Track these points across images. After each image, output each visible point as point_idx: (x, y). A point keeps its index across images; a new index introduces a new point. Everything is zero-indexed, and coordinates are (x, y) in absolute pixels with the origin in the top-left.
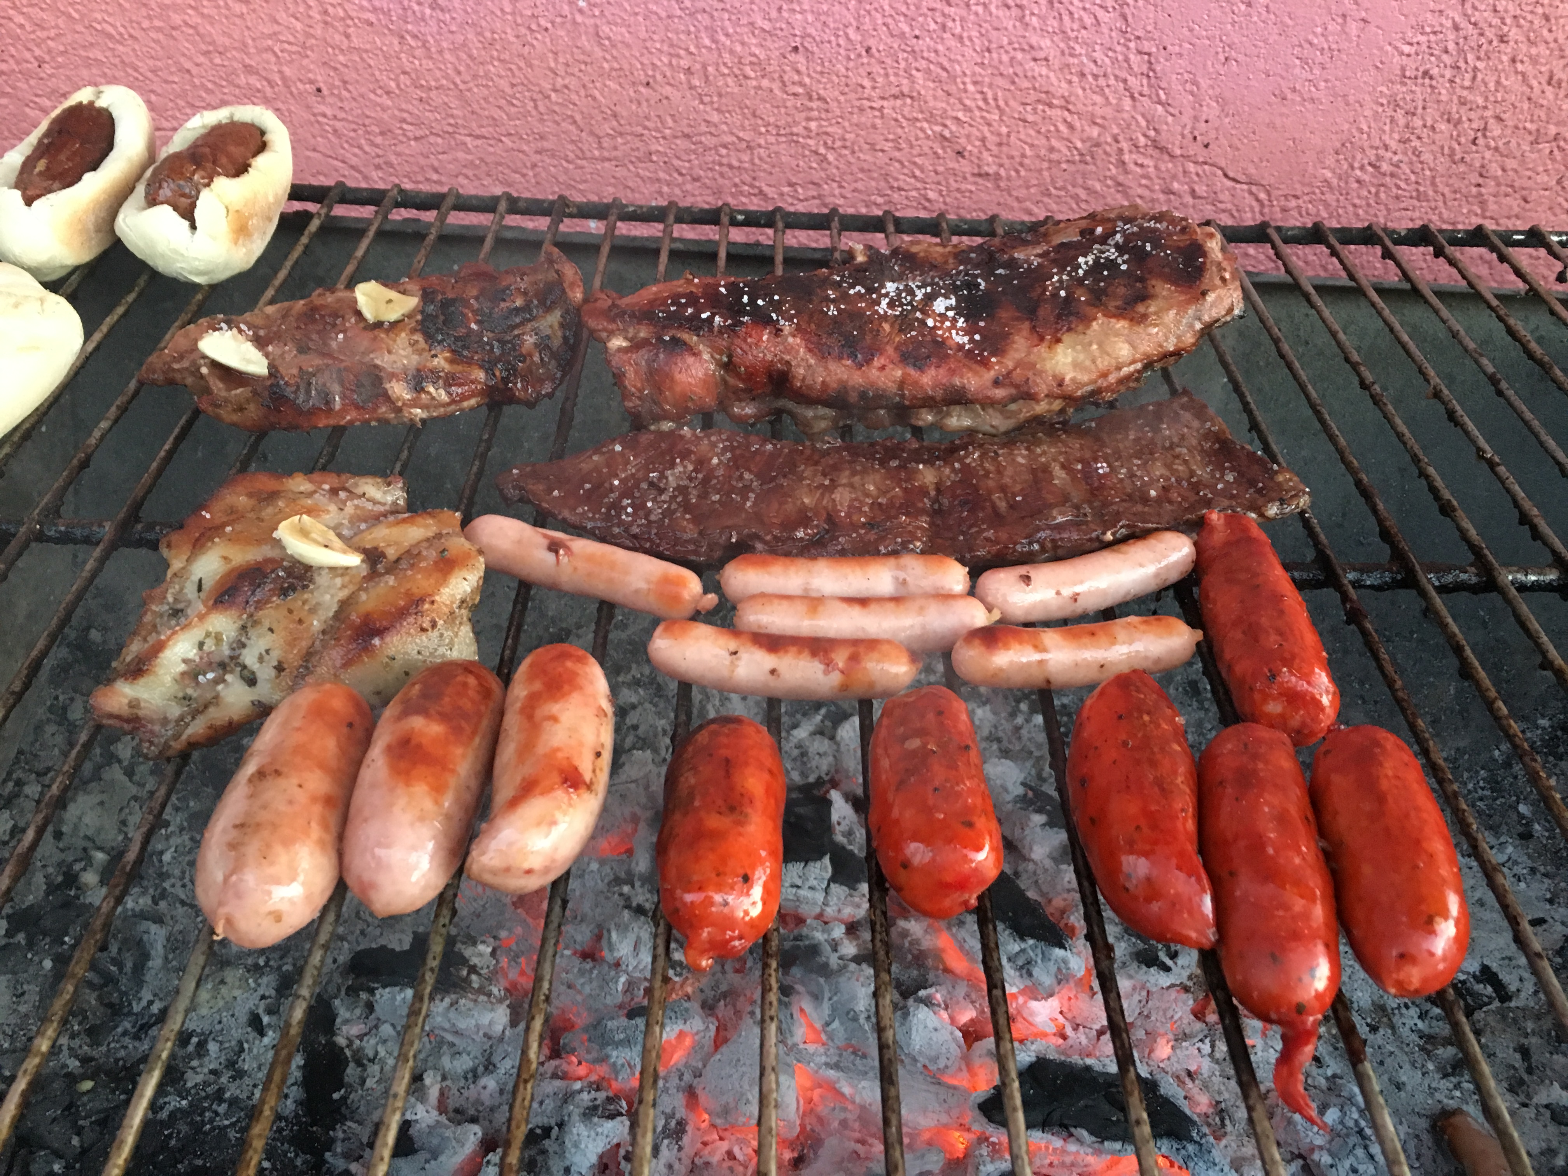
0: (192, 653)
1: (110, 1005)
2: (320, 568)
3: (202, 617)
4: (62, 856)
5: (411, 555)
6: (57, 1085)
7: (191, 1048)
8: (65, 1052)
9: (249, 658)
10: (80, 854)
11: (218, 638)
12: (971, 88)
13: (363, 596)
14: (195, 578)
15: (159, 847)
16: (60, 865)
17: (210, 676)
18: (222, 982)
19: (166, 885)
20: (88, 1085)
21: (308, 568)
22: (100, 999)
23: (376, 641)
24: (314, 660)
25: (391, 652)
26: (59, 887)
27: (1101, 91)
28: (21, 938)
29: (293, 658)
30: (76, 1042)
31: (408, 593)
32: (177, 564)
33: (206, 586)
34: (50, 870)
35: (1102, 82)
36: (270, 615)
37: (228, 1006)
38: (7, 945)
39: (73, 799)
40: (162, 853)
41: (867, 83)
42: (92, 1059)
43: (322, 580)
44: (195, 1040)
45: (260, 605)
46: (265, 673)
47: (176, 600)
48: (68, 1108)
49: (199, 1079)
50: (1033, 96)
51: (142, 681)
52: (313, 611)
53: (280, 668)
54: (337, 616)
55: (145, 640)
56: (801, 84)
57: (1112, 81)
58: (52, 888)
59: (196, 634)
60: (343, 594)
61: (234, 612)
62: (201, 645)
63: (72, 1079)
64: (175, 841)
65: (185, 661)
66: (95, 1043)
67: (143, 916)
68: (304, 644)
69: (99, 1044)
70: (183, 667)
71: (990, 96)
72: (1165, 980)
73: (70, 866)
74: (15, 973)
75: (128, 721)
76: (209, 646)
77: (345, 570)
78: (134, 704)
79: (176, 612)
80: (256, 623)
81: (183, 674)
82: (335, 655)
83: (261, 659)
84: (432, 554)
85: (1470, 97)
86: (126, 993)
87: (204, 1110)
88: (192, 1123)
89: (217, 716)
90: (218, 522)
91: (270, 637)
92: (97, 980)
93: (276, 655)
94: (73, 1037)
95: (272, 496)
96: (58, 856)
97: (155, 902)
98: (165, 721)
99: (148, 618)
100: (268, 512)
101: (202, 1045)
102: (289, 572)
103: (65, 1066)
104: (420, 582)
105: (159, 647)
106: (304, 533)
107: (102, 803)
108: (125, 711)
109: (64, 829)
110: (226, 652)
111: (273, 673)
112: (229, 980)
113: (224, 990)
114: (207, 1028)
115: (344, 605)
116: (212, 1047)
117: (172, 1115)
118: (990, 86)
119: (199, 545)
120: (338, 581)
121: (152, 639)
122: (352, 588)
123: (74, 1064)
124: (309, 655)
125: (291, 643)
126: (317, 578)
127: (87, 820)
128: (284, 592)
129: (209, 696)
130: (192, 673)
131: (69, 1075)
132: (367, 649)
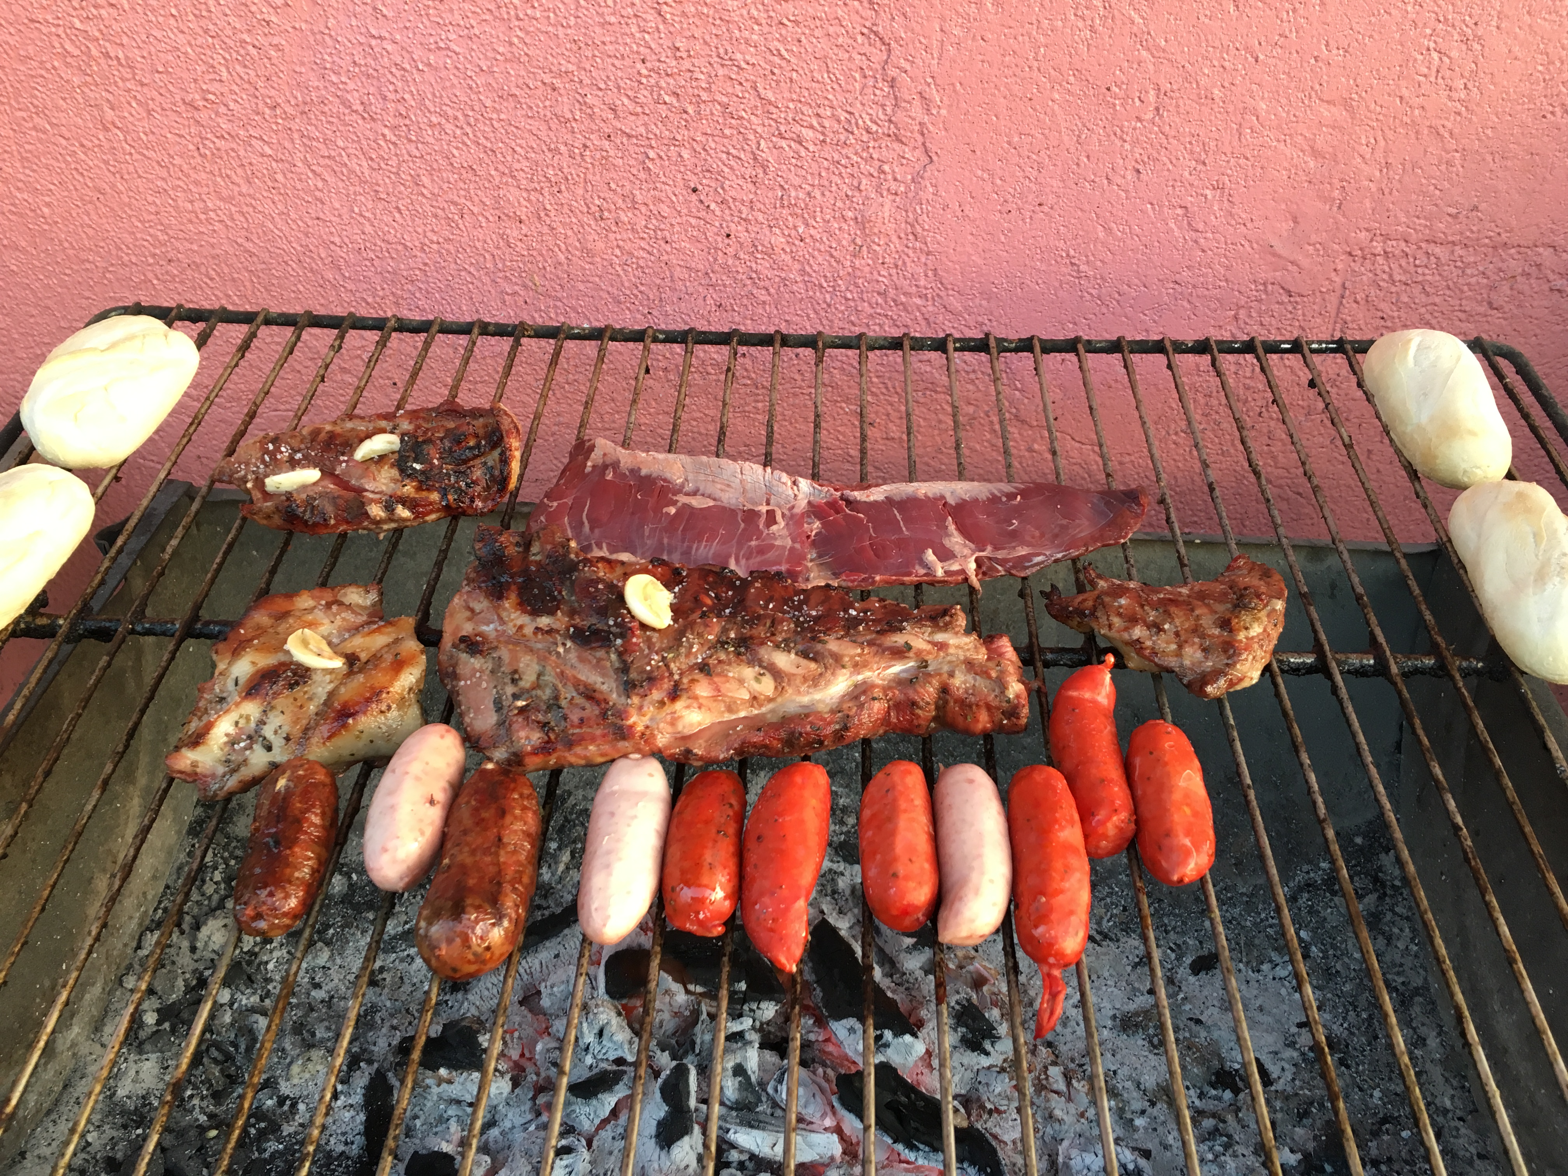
0: (231, 730)
1: (229, 1076)
2: (316, 670)
3: (237, 705)
4: (196, 965)
5: (375, 658)
6: (193, 1133)
7: (286, 1108)
8: (197, 1110)
9: (268, 732)
10: (209, 964)
11: (248, 718)
12: (875, 380)
13: (343, 690)
14: (233, 676)
15: (265, 958)
16: (195, 971)
17: (242, 744)
18: (309, 1059)
19: (270, 987)
20: (213, 1133)
21: (308, 669)
22: (222, 1071)
23: (350, 721)
24: (310, 733)
25: (360, 727)
26: (193, 988)
27: (972, 382)
28: (167, 1025)
29: (297, 731)
30: (205, 1103)
31: (372, 688)
32: (221, 666)
33: (240, 682)
34: (188, 976)
35: (972, 376)
36: (281, 702)
37: (313, 1077)
38: (158, 1031)
39: (205, 923)
40: (267, 963)
41: (797, 377)
42: (216, 1115)
43: (317, 677)
44: (288, 1102)
45: (276, 695)
46: (278, 742)
47: (222, 691)
48: (199, 1150)
49: (292, 1130)
50: (922, 385)
51: (200, 749)
52: (310, 699)
53: (287, 739)
54: (325, 703)
55: (200, 719)
56: (749, 378)
57: (980, 375)
58: (189, 990)
59: (233, 716)
60: (330, 687)
61: (258, 701)
62: (237, 723)
63: (202, 1130)
64: (276, 954)
65: (227, 735)
66: (218, 1104)
67: (253, 1010)
68: (304, 722)
69: (221, 1105)
70: (225, 739)
71: (890, 385)
72: (985, 1061)
73: (201, 974)
74: (162, 1052)
75: (189, 775)
76: (242, 723)
77: (331, 671)
78: (194, 764)
79: (222, 700)
80: (273, 708)
81: (225, 743)
82: (324, 729)
83: (276, 732)
84: (389, 658)
85: (1252, 384)
86: (240, 1068)
87: (295, 1151)
88: (286, 1161)
89: (246, 773)
90: (249, 636)
91: (282, 717)
92: (220, 1057)
93: (286, 729)
94: (202, 1099)
95: (284, 615)
96: (193, 966)
97: (262, 1000)
98: (213, 776)
99: (202, 704)
100: (282, 628)
101: (294, 1105)
102: (295, 674)
103: (197, 1120)
104: (379, 678)
105: (209, 726)
106: (305, 643)
107: (225, 926)
108: (188, 769)
109: (198, 945)
110: (253, 725)
111: (283, 742)
112: (314, 1058)
113: (310, 1066)
114: (298, 1094)
115: (331, 694)
116: (301, 1107)
117: (272, 1155)
118: (890, 379)
119: (236, 653)
120: (328, 678)
121: (205, 719)
122: (337, 683)
123: (203, 1118)
124: (306, 730)
125: (296, 722)
126: (314, 677)
127: (214, 938)
128: (291, 686)
129: (241, 759)
130: (232, 742)
131: (200, 1126)
132: (345, 726)
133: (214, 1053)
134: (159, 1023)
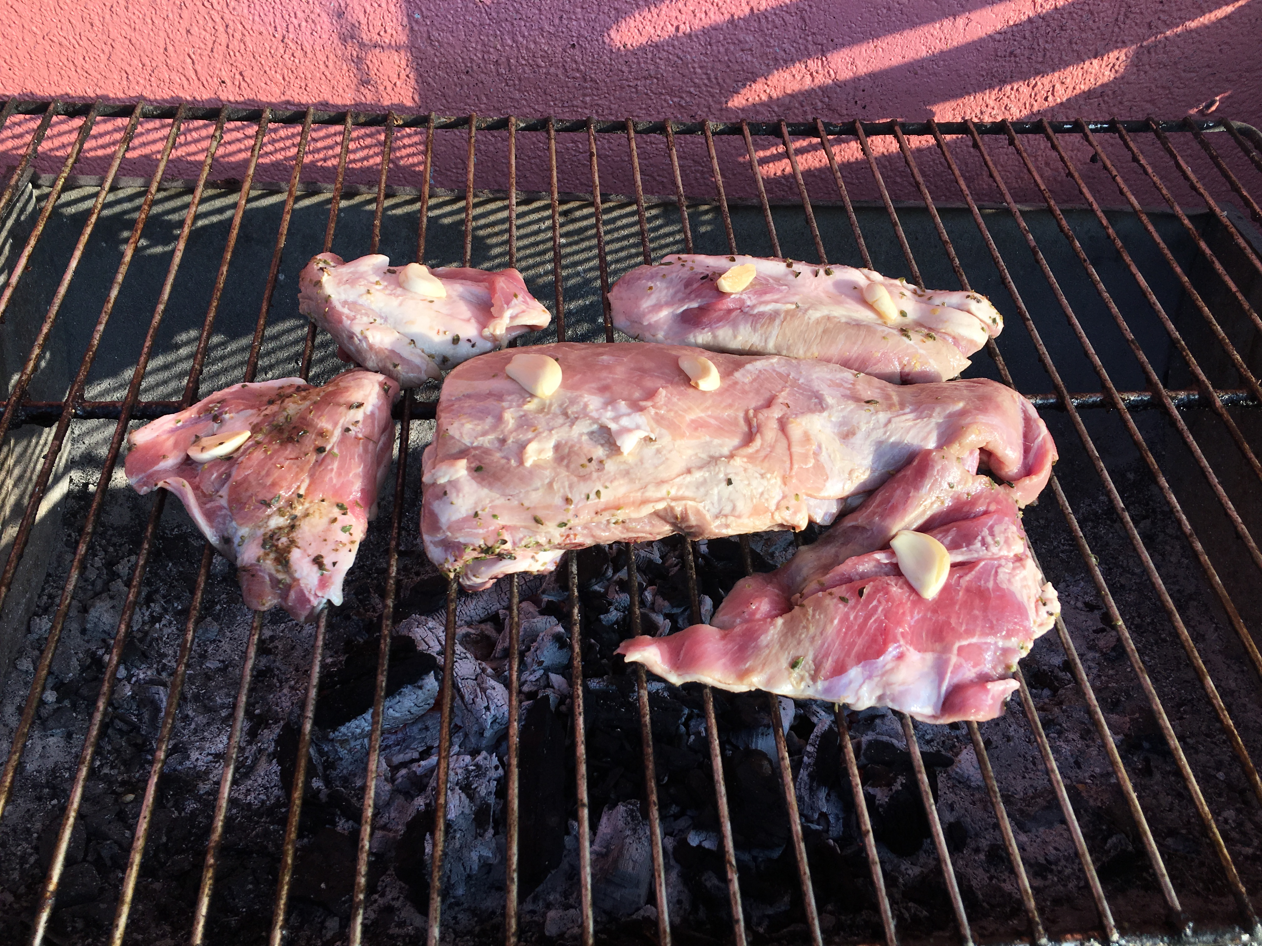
4: (88, 646)
6: (108, 799)
10: (101, 644)
16: (87, 651)
19: (165, 661)
26: (88, 667)
28: (67, 703)
34: (81, 655)
38: (58, 708)
39: (93, 606)
41: (625, 69)
48: (118, 814)
56: (578, 70)
58: (84, 668)
67: (151, 683)
73: (95, 652)
74: (66, 727)
86: (146, 736)
96: (85, 646)
97: (159, 673)
107: (113, 607)
109: (88, 626)
133: (119, 724)
134: (58, 701)
